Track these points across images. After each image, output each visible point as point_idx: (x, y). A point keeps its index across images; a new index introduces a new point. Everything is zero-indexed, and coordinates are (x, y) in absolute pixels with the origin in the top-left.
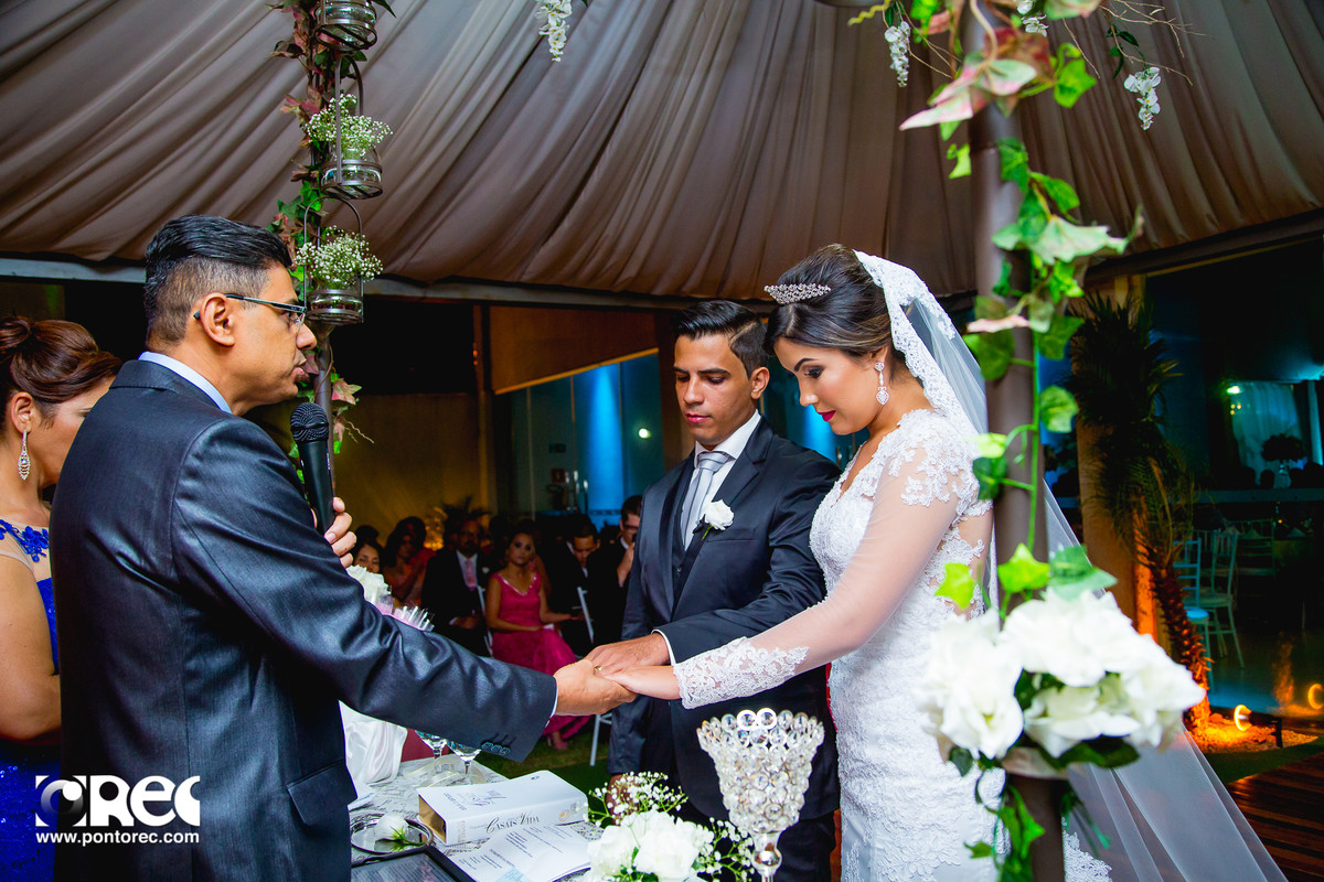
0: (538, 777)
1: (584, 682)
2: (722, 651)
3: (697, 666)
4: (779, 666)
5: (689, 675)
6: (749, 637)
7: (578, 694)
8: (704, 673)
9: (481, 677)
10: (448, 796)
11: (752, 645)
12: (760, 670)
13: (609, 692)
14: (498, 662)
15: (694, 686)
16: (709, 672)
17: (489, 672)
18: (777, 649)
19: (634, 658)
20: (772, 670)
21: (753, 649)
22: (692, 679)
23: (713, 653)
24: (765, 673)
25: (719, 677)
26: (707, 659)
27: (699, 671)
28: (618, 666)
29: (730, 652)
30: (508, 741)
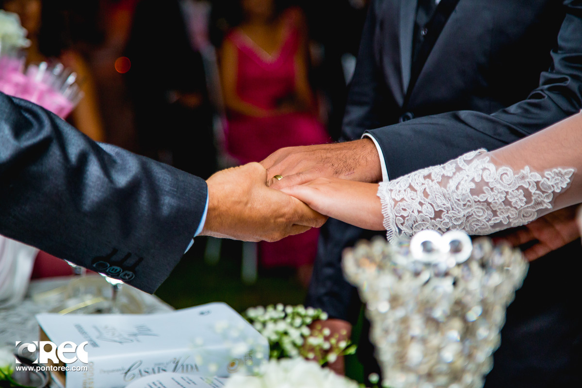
0: (208, 312)
1: (248, 192)
2: (448, 167)
3: (410, 187)
4: (528, 195)
5: (398, 199)
6: (490, 148)
7: (239, 208)
8: (419, 197)
9: (94, 169)
10: (79, 328)
11: (493, 161)
12: (500, 198)
13: (286, 210)
14: (124, 153)
15: (405, 214)
16: (426, 194)
17: (107, 164)
18: (527, 168)
19: (330, 170)
20: (518, 200)
21: (492, 167)
22: (402, 205)
23: (436, 171)
24: (507, 202)
25: (441, 202)
26: (425, 177)
27: (413, 193)
28: (303, 177)
29: (459, 169)
30: (131, 261)
